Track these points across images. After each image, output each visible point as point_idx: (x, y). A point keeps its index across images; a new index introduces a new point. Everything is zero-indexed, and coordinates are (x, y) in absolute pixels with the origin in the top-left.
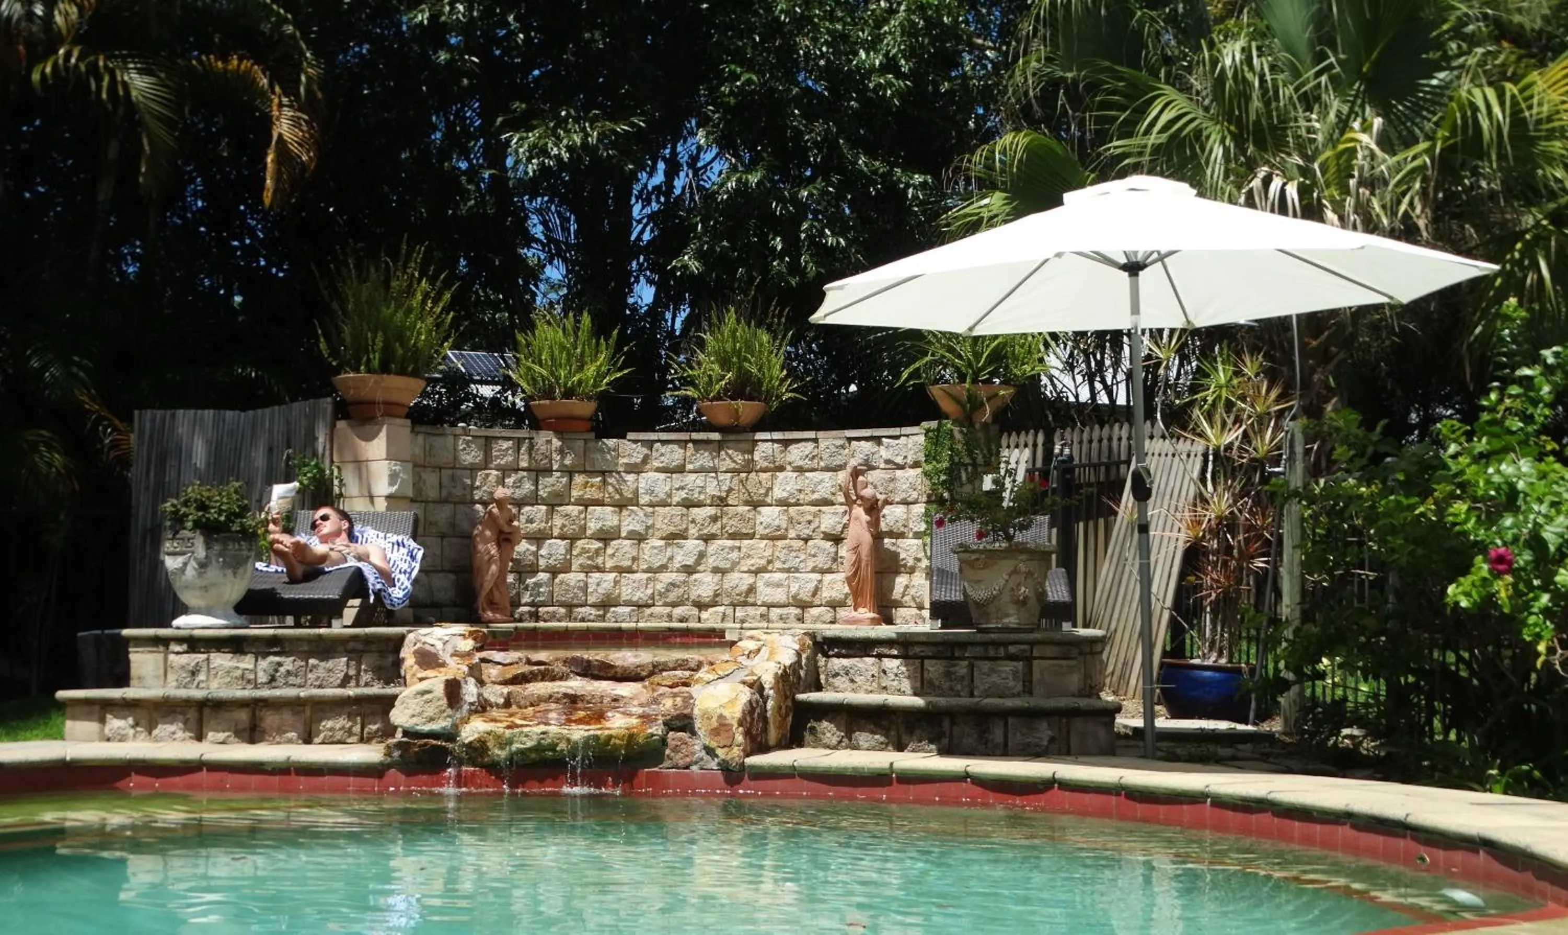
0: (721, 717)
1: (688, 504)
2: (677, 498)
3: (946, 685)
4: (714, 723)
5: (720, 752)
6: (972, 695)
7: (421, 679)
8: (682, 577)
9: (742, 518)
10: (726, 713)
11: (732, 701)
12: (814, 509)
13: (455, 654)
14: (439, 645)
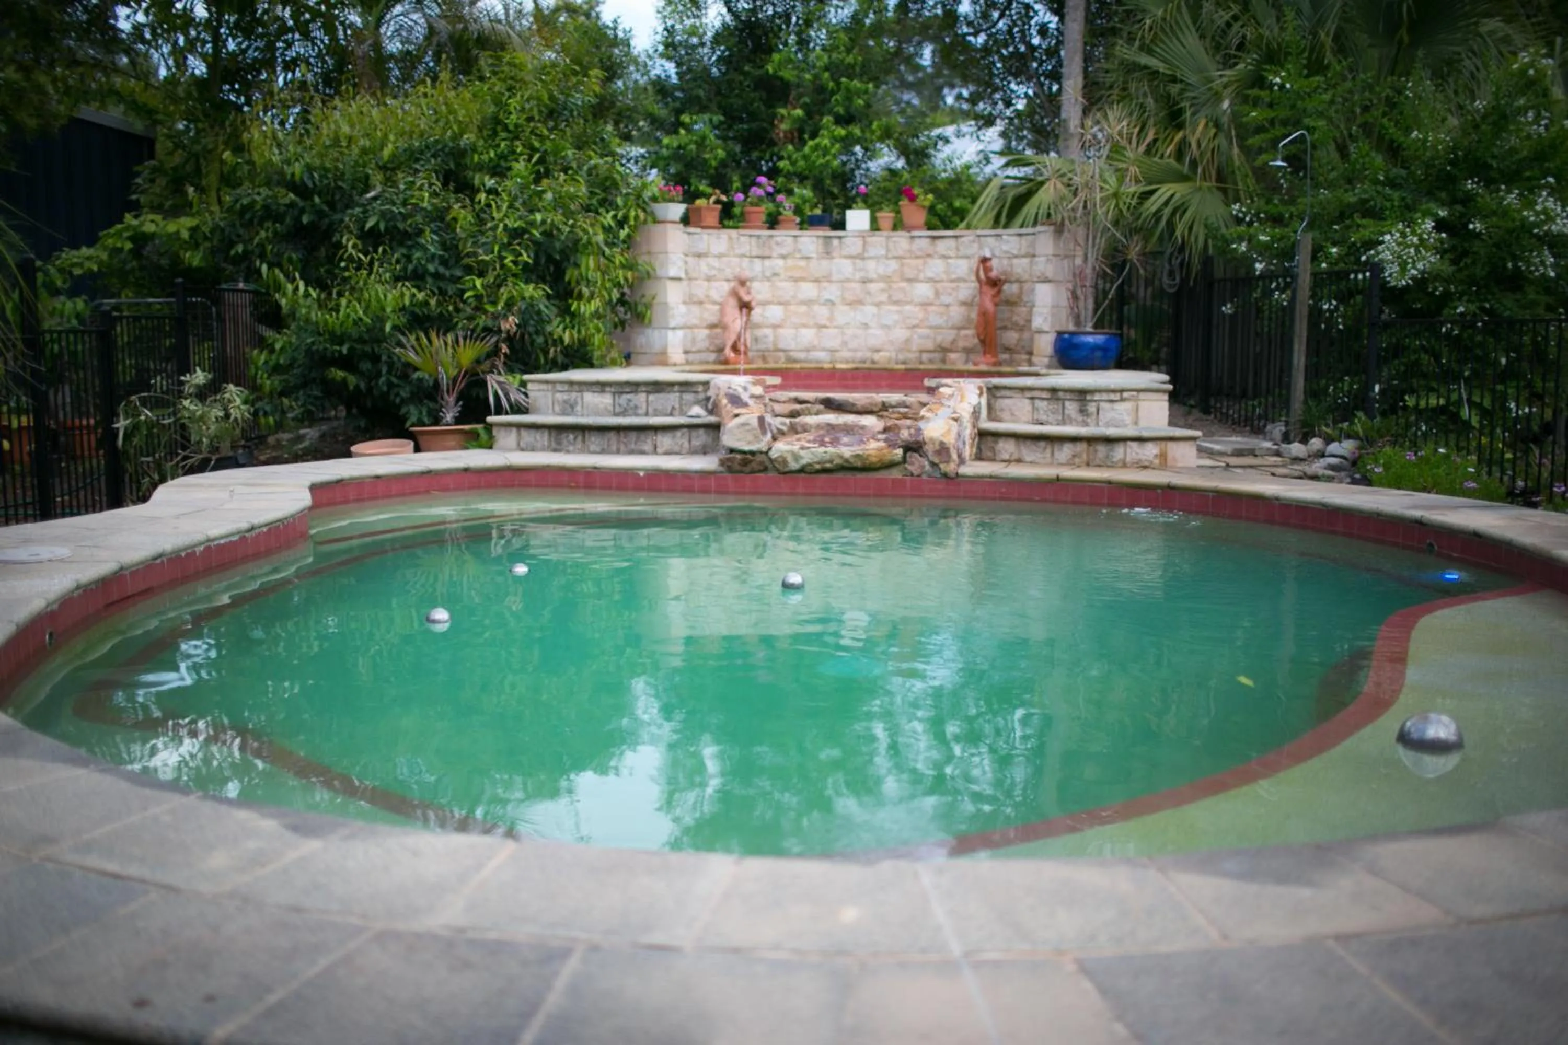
0: (942, 443)
1: (865, 281)
2: (858, 276)
3: (1080, 418)
4: (937, 447)
5: (942, 466)
6: (1097, 425)
7: (737, 416)
8: (860, 332)
9: (902, 290)
10: (945, 440)
11: (949, 431)
12: (954, 285)
13: (752, 396)
14: (740, 390)
